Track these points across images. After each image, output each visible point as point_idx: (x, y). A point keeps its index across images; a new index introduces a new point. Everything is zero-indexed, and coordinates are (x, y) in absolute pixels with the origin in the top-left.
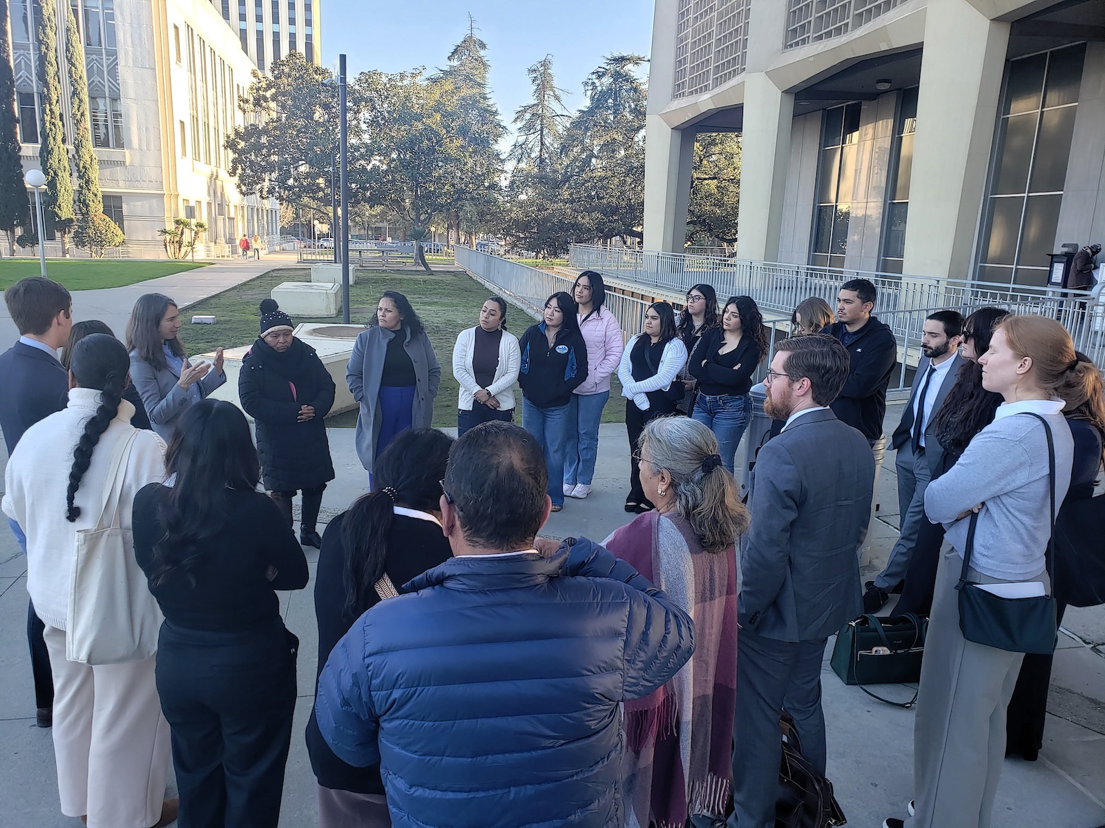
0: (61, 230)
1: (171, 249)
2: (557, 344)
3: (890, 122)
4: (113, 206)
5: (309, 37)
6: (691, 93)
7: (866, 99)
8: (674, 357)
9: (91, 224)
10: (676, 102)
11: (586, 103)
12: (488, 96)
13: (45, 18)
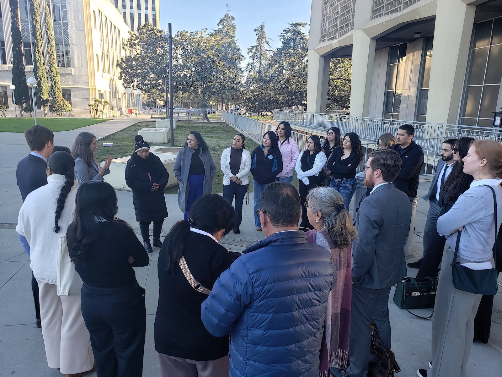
0: (43, 105)
1: (93, 113)
2: (268, 155)
3: (420, 52)
4: (67, 94)
5: (154, 16)
6: (329, 40)
7: (409, 42)
8: (320, 160)
9: (57, 102)
10: (322, 44)
11: (280, 45)
12: (236, 42)
13: (35, 8)
